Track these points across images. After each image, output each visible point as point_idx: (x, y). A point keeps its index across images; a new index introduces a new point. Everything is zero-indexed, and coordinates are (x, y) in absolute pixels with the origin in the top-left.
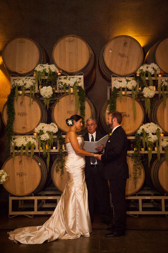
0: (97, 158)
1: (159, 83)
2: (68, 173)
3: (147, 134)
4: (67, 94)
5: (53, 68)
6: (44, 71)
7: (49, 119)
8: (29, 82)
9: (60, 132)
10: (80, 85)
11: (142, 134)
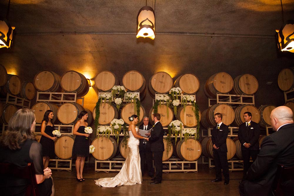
0: (146, 140)
1: (182, 98)
2: (129, 148)
3: (175, 126)
4: (130, 103)
5: (122, 88)
6: (118, 89)
7: (119, 117)
8: (109, 95)
9: (125, 124)
10: (137, 98)
11: (172, 126)
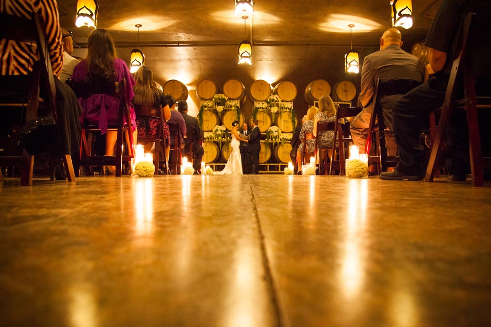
0: (246, 142)
1: (279, 105)
2: (232, 148)
3: (273, 132)
4: (231, 110)
5: (223, 96)
6: (219, 97)
7: (220, 123)
8: (210, 104)
9: (227, 130)
10: (237, 105)
11: (270, 132)
